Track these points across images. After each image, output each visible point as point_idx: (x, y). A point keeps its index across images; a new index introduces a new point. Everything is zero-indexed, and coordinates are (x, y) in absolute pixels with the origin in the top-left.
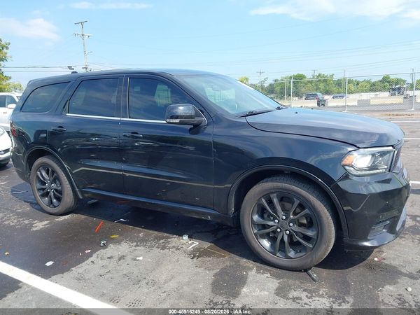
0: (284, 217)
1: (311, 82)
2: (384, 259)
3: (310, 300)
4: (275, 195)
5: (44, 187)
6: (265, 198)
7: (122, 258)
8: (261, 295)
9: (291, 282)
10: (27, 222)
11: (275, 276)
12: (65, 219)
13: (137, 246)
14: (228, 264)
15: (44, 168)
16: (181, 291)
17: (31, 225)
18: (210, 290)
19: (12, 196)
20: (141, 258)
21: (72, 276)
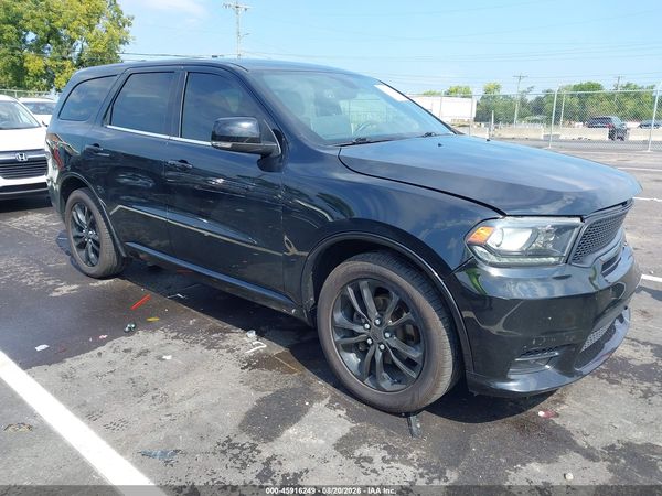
0: (378, 322)
1: (610, 97)
2: (557, 415)
3: (385, 466)
4: (366, 282)
5: (80, 234)
6: (351, 287)
7: (144, 353)
8: (311, 444)
9: (373, 429)
10: (50, 283)
11: (352, 416)
12: (102, 286)
13: (176, 338)
14: (291, 385)
15: (80, 206)
16: (195, 416)
17: (54, 288)
18: (238, 422)
19: (54, 243)
20: (168, 358)
21: (60, 370)
